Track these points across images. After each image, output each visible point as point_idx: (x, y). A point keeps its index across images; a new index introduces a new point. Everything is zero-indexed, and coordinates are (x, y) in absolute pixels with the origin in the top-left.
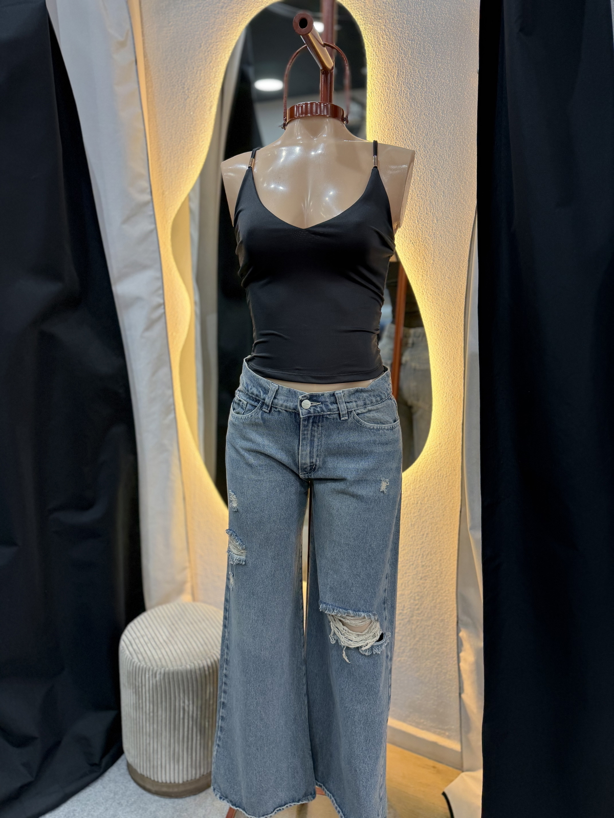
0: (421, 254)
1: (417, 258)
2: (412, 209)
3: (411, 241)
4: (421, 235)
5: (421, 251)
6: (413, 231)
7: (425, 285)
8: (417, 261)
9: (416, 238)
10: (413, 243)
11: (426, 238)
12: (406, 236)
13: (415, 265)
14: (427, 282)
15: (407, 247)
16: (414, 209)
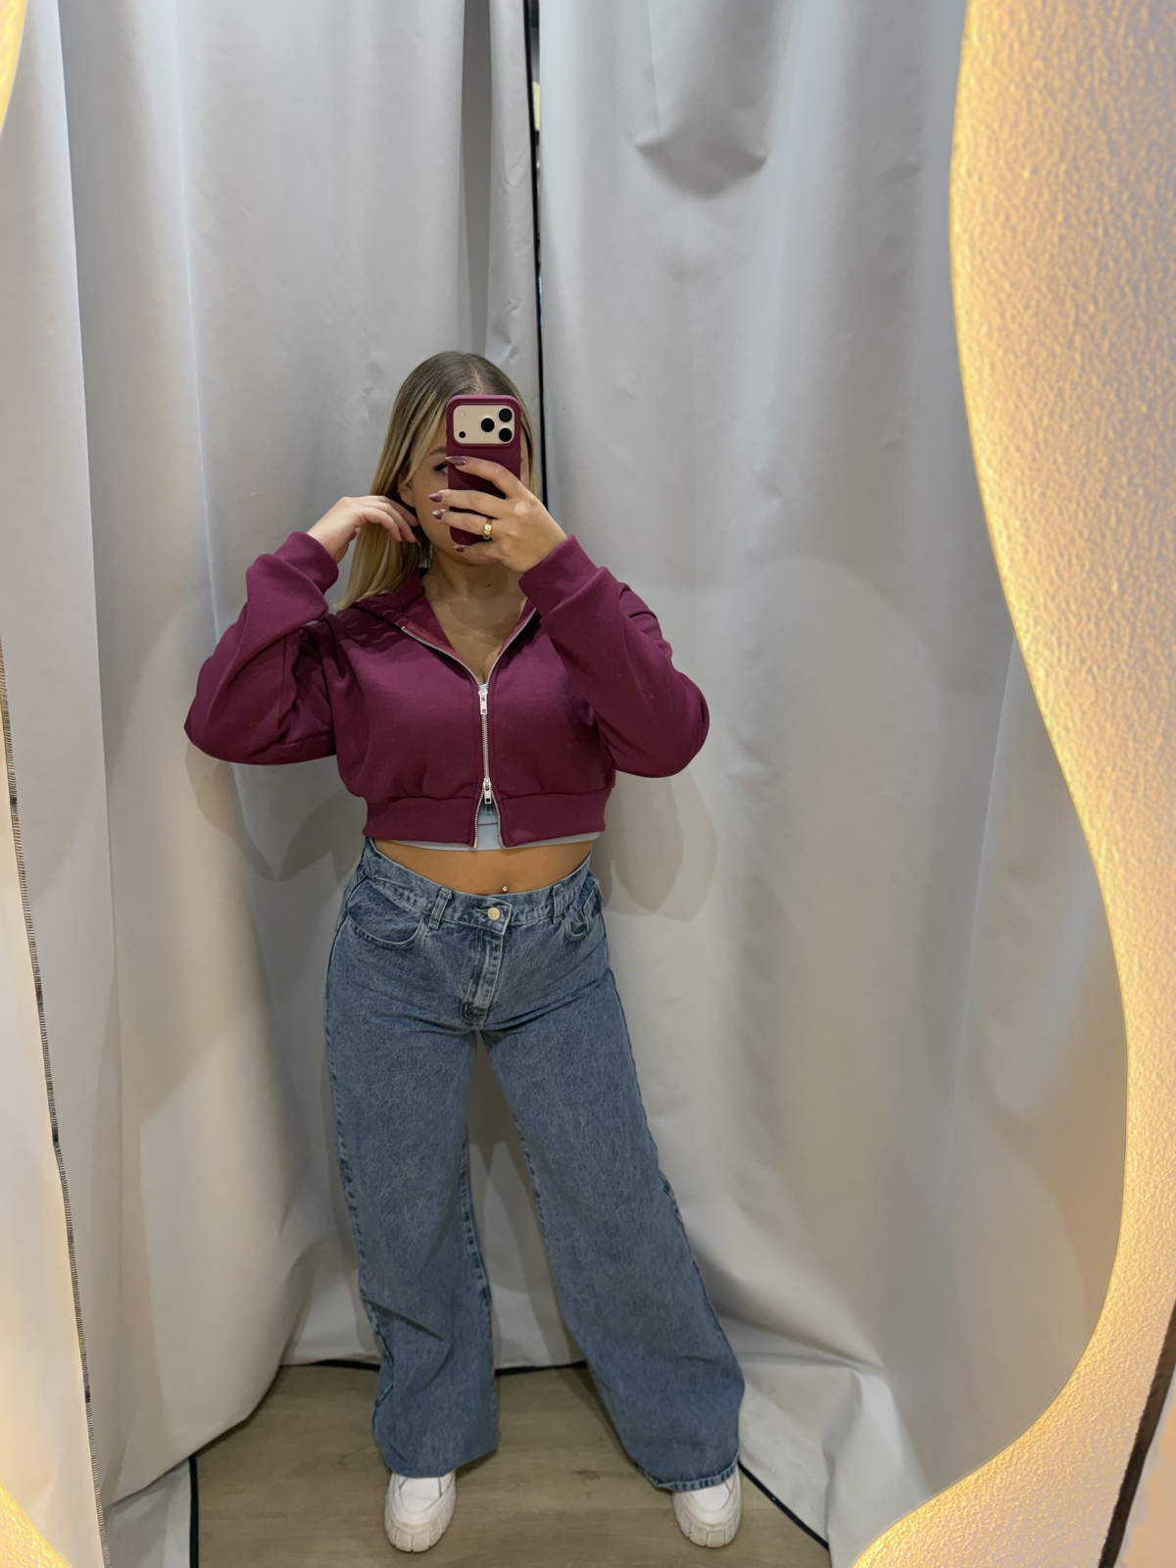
0: (1120, 714)
1: (1102, 729)
2: (1103, 537)
3: (1083, 661)
4: (1126, 640)
5: (1120, 702)
6: (1097, 624)
7: (1123, 827)
8: (1102, 740)
9: (1108, 650)
10: (1090, 670)
11: (1145, 651)
12: (1065, 638)
13: (1091, 753)
14: (1132, 814)
15: (1067, 685)
16: (1108, 534)
